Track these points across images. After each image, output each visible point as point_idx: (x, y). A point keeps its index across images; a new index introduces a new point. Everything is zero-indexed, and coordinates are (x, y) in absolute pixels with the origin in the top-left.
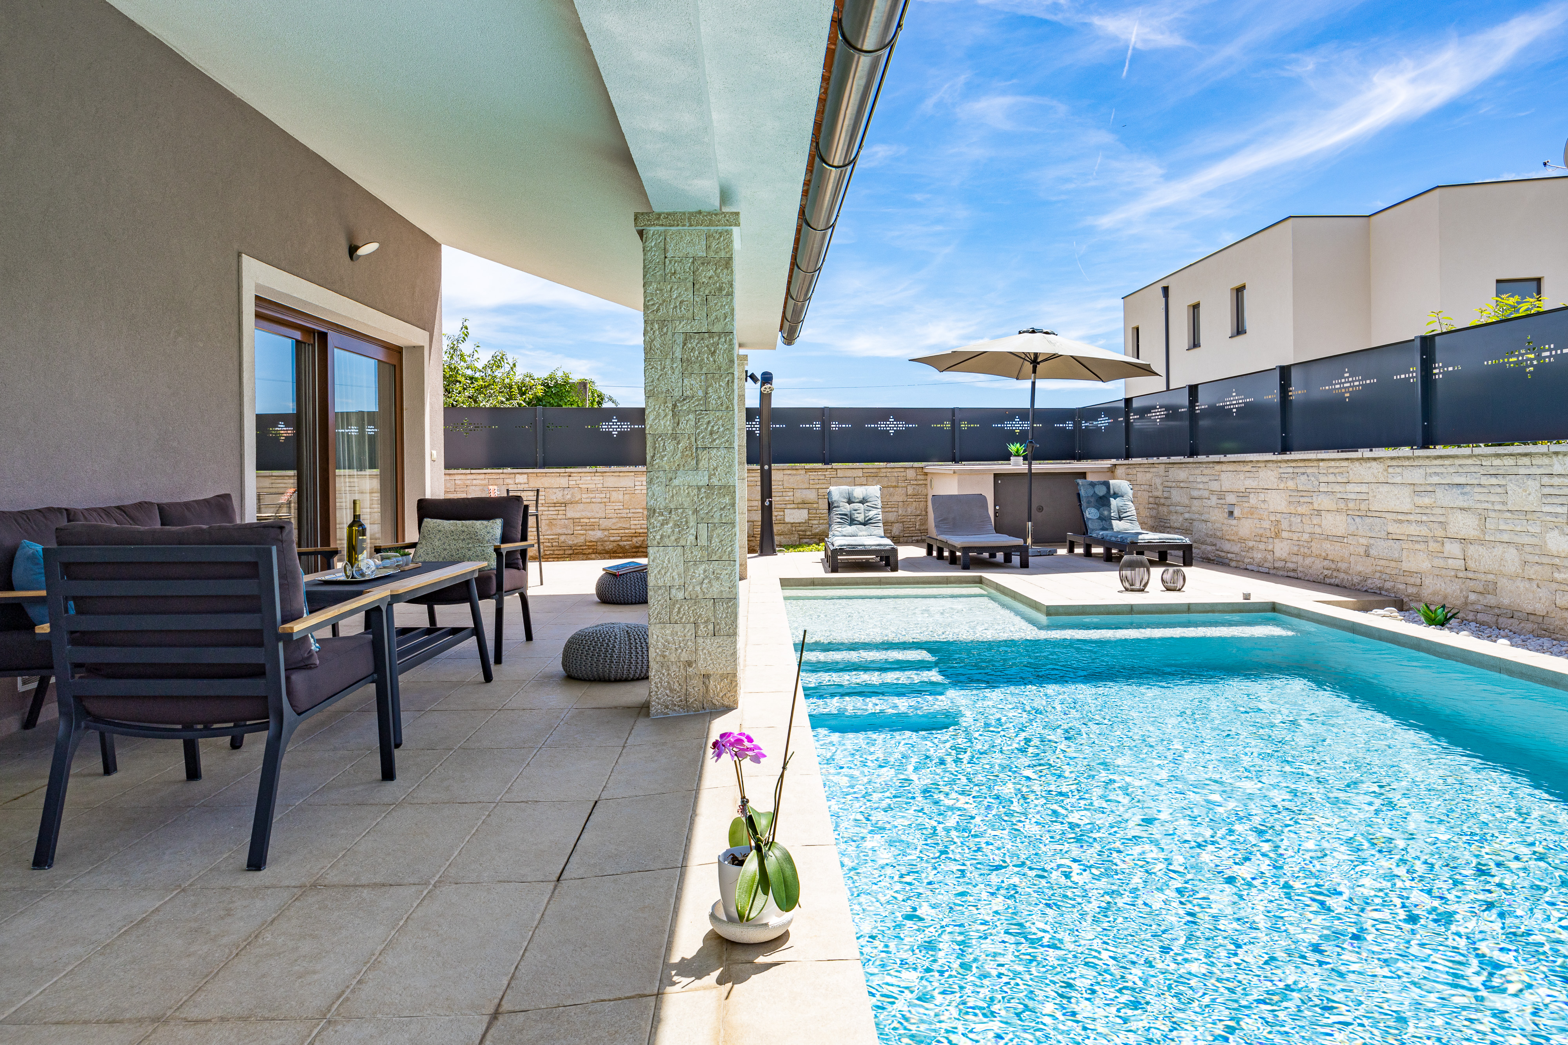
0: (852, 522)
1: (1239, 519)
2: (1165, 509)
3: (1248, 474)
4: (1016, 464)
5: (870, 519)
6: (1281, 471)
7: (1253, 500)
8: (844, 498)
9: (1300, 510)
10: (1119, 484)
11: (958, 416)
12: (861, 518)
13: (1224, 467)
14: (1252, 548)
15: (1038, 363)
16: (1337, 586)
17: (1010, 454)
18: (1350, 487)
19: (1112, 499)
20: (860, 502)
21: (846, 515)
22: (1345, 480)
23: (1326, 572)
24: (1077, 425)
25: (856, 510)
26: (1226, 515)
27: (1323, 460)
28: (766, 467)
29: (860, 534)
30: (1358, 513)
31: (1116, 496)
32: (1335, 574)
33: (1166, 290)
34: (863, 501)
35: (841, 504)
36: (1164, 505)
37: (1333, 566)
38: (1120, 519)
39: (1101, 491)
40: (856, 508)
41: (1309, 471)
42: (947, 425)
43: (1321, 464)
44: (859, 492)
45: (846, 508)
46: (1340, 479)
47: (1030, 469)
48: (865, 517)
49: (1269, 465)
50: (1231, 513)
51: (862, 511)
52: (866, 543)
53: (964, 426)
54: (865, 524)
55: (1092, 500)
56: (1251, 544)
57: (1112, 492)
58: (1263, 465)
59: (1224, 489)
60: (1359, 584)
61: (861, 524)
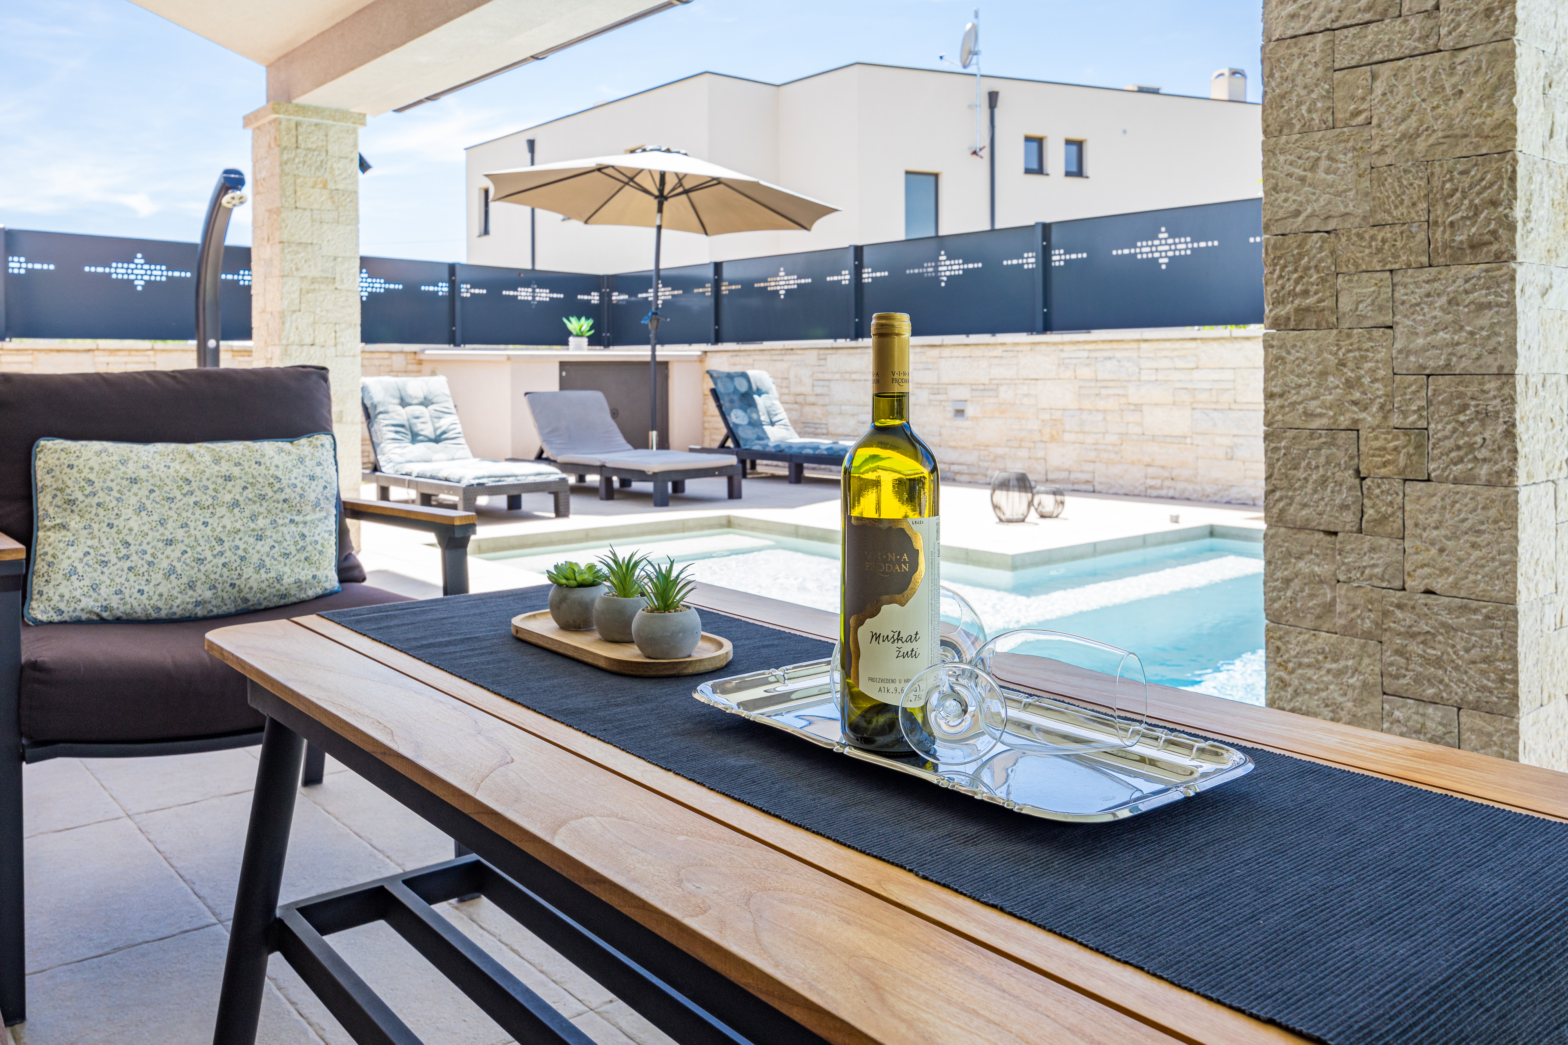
0: (415, 437)
1: (975, 418)
2: (818, 411)
3: (996, 361)
4: (579, 348)
5: (444, 433)
6: (1064, 355)
7: (1006, 394)
8: (393, 396)
9: (1102, 404)
10: (759, 375)
11: (459, 275)
12: (428, 430)
13: (946, 352)
14: (1003, 457)
15: (666, 198)
16: (1172, 498)
17: (570, 334)
18: (1196, 375)
19: (756, 397)
20: (421, 404)
21: (402, 426)
22: (1193, 365)
23: (1150, 482)
24: (605, 298)
25: (417, 418)
26: (950, 414)
27: (1146, 341)
28: (212, 343)
29: (435, 457)
30: (1214, 406)
31: (760, 392)
32: (1168, 483)
33: (531, 144)
34: (426, 402)
35: (390, 408)
36: (813, 404)
37: (1166, 474)
38: (772, 424)
39: (743, 387)
40: (417, 414)
41: (1118, 355)
42: (443, 289)
43: (1144, 345)
44: (416, 386)
45: (401, 415)
46: (1180, 364)
47: (654, 356)
48: (435, 430)
49: (1038, 348)
50: (960, 413)
51: (427, 418)
52: (517, 472)
53: (466, 291)
54: (437, 440)
55: (735, 398)
56: (1000, 451)
57: (754, 388)
58: (1029, 348)
59: (945, 380)
60: (1215, 494)
61: (430, 440)
